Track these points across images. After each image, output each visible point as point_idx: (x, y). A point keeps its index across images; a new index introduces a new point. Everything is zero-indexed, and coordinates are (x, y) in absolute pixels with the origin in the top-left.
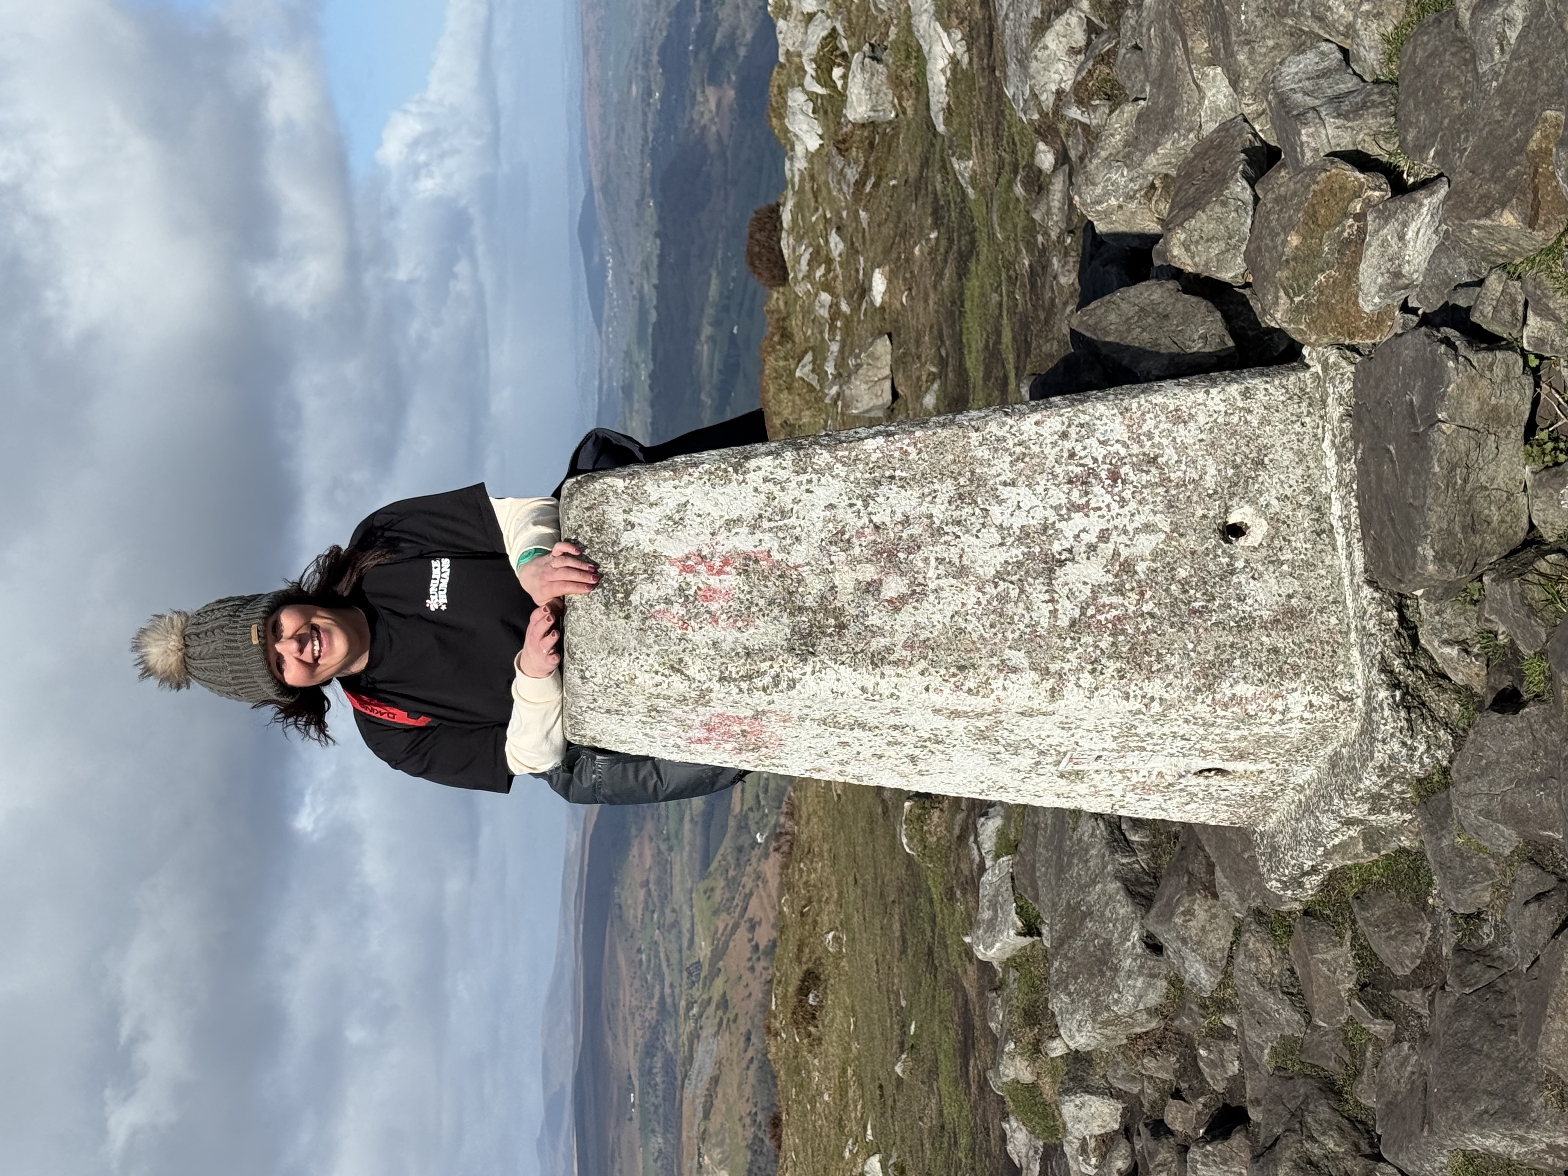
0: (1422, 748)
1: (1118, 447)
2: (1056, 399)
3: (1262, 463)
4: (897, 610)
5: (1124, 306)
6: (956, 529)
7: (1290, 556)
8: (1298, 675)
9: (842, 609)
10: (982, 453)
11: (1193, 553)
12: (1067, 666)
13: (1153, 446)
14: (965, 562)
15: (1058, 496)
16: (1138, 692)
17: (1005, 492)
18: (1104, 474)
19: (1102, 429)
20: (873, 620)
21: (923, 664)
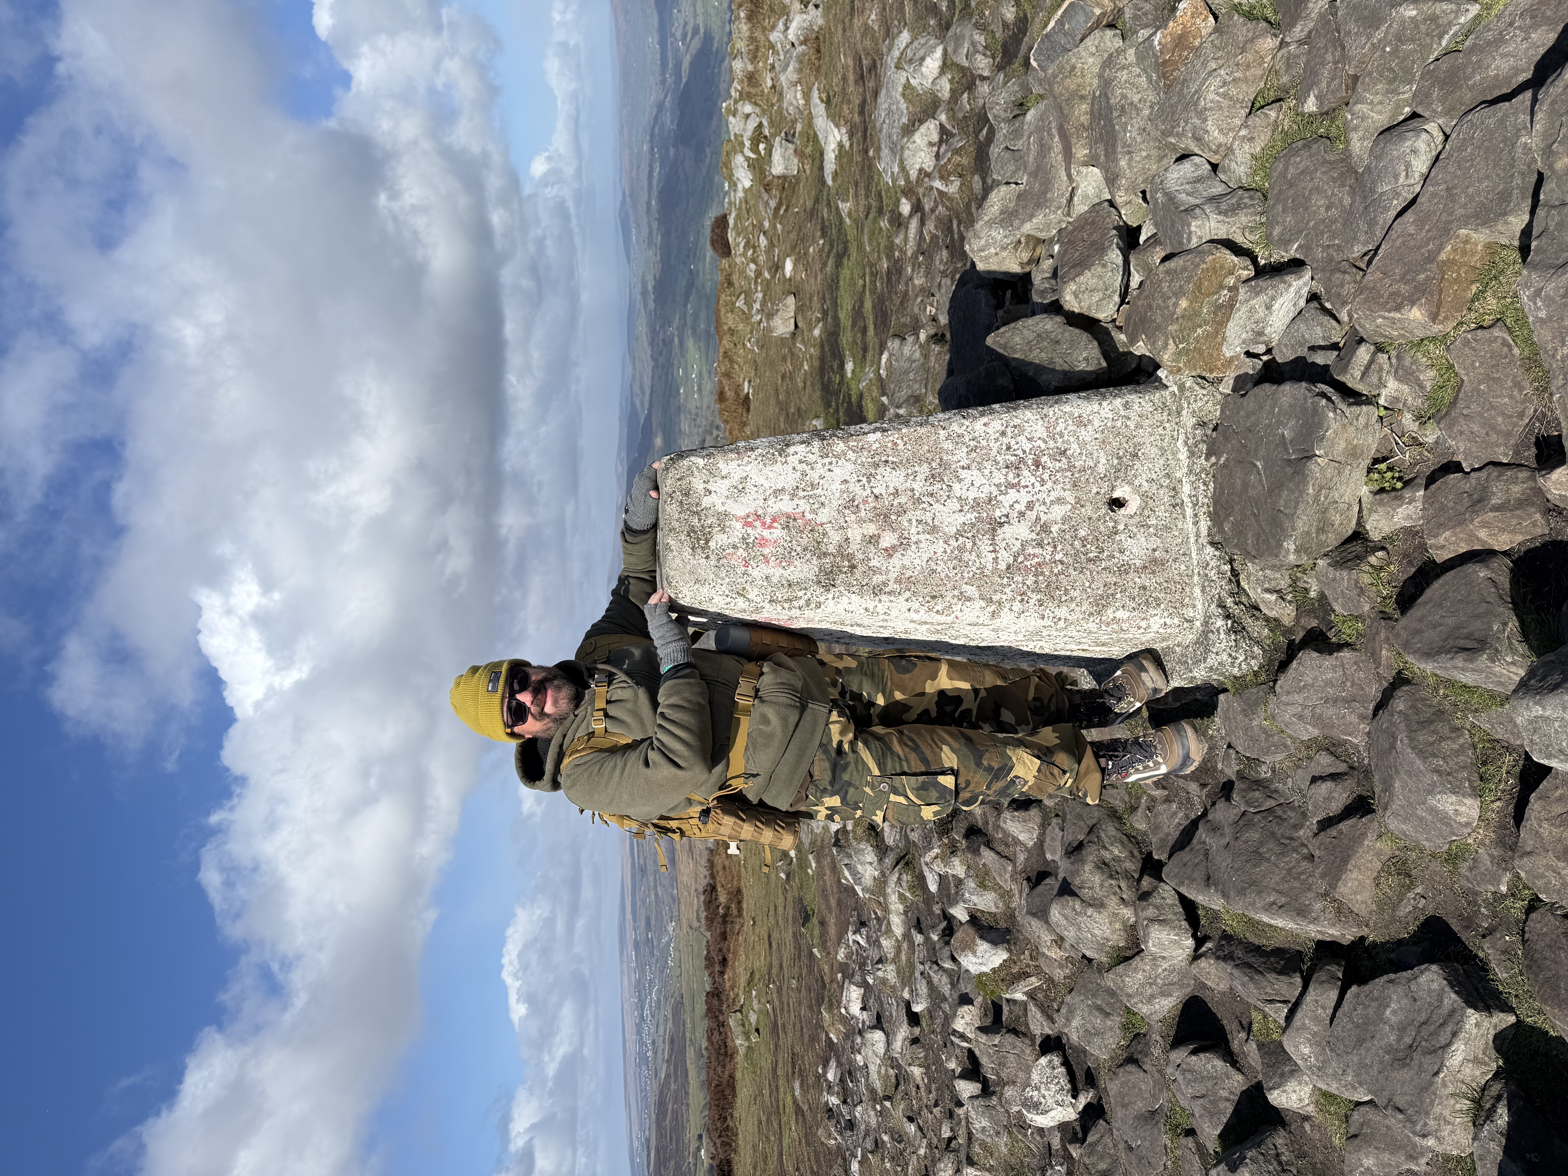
0: (1242, 658)
1: (1040, 442)
2: (996, 406)
3: (1136, 455)
4: (890, 556)
5: (1025, 332)
6: (930, 500)
7: (1154, 522)
8: (1158, 605)
9: (853, 555)
10: (948, 445)
11: (1090, 519)
12: (1005, 597)
13: (1063, 442)
14: (936, 523)
15: (999, 478)
16: (1051, 615)
17: (963, 474)
18: (1030, 462)
19: (1029, 429)
20: (874, 563)
21: (907, 594)
